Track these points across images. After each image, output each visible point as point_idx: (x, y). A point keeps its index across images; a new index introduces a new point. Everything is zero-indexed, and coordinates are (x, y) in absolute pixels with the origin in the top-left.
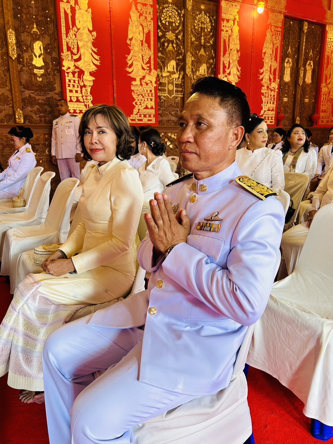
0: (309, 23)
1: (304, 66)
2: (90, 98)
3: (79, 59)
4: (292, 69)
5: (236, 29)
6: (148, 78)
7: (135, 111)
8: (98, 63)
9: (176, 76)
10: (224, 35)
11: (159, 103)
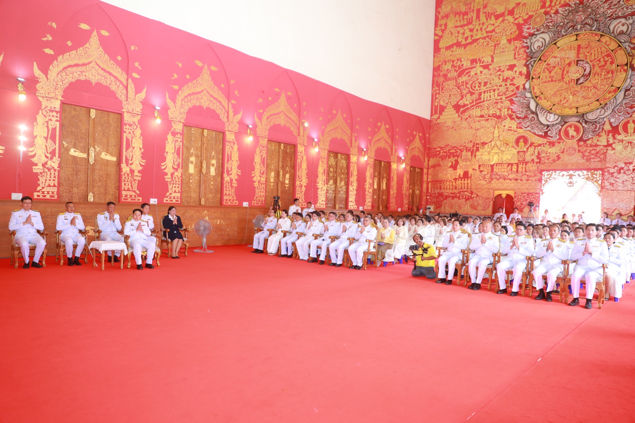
0: (384, 162)
1: (382, 181)
2: (304, 197)
3: (301, 181)
4: (377, 182)
5: (356, 166)
6: (323, 188)
7: (318, 202)
8: (307, 182)
9: (333, 186)
10: (351, 169)
11: (327, 198)
